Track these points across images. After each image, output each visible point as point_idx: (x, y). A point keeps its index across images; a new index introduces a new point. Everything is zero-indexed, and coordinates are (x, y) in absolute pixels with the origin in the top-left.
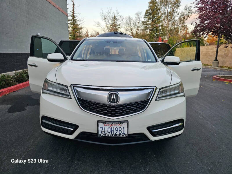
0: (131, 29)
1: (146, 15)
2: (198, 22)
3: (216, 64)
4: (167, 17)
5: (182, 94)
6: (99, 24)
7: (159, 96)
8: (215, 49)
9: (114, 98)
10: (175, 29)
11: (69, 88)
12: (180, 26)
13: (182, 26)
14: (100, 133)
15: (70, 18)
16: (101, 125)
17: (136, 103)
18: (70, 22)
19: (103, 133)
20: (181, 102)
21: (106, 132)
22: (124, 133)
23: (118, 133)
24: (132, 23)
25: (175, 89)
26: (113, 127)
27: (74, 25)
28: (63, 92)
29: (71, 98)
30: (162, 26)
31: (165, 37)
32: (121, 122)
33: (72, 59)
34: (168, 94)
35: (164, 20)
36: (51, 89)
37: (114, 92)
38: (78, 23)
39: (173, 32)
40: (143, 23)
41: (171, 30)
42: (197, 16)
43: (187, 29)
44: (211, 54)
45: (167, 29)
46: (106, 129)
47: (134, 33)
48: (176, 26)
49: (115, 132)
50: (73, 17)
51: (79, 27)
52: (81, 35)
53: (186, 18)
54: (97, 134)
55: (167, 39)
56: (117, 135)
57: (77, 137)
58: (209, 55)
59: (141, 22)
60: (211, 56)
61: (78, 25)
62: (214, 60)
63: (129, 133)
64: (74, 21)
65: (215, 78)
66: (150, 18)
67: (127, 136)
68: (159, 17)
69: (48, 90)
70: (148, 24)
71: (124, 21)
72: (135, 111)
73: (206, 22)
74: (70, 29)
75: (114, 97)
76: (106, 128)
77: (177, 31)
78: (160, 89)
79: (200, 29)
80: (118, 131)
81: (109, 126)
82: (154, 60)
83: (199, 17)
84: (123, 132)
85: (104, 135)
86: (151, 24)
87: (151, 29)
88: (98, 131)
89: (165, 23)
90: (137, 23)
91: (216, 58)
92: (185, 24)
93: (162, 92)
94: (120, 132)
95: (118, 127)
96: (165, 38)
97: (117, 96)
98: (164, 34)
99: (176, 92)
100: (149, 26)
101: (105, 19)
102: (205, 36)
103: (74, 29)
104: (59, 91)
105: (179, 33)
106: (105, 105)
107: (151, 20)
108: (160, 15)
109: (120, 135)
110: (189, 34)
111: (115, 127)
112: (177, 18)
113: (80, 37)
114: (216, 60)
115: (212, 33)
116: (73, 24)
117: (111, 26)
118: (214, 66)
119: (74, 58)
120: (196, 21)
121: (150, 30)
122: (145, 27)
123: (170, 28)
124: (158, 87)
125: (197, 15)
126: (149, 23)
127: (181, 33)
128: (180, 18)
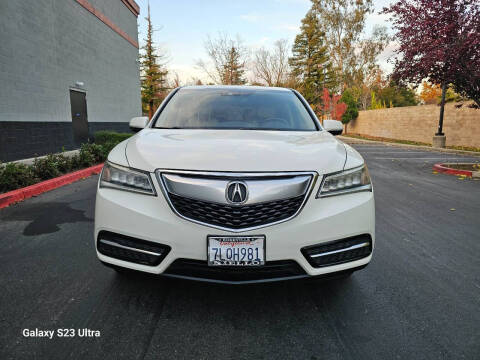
0: (266, 73)
1: (295, 46)
2: (401, 57)
3: (440, 142)
4: (338, 49)
5: (367, 187)
6: (201, 64)
7: (323, 190)
8: (438, 113)
9: (237, 193)
10: (355, 72)
11: (153, 176)
12: (366, 66)
13: (370, 68)
14: (212, 259)
15: (143, 52)
16: (214, 243)
17: (278, 202)
18: (142, 60)
19: (218, 259)
20: (365, 201)
21: (224, 257)
22: (258, 260)
23: (246, 259)
24: (268, 61)
25: (352, 177)
26: (236, 247)
27: (150, 67)
28: (141, 185)
29: (156, 195)
30: (329, 67)
31: (336, 89)
32: (252, 238)
33: (153, 126)
34: (340, 186)
35: (332, 54)
36: (116, 179)
37: (238, 182)
38: (158, 62)
39: (351, 80)
40: (291, 61)
41: (348, 75)
42: (399, 46)
43: (382, 72)
44: (429, 122)
45: (341, 72)
46: (224, 252)
47: (274, 81)
48: (357, 68)
49: (241, 256)
50: (150, 49)
51: (161, 70)
52: (164, 86)
53: (377, 50)
54: (206, 262)
55: (339, 93)
56: (243, 262)
57: (168, 271)
58: (426, 124)
59: (286, 60)
60: (430, 126)
61: (158, 66)
62: (436, 134)
63: (268, 260)
64: (151, 58)
65: (438, 169)
66: (305, 52)
67: (263, 264)
68: (324, 50)
69: (112, 182)
70: (300, 64)
71: (253, 57)
72: (278, 218)
73: (416, 57)
74: (144, 73)
75: (237, 189)
76: (224, 249)
77: (360, 78)
78: (325, 176)
79: (404, 72)
80: (247, 254)
81: (230, 246)
82: (314, 127)
83: (402, 48)
84: (255, 258)
85: (219, 264)
86: (306, 64)
87: (307, 73)
88: (208, 257)
89: (336, 61)
90: (279, 63)
91: (440, 129)
92: (377, 63)
93: (329, 183)
94: (250, 257)
95: (247, 247)
96: (335, 92)
97: (243, 188)
98: (334, 84)
99: (355, 182)
100: (303, 68)
101: (213, 53)
102: (414, 85)
103: (150, 73)
104: (132, 183)
105: (365, 81)
106: (221, 206)
107: (306, 56)
108: (324, 45)
109: (249, 262)
110: (384, 82)
111: (241, 246)
112: (358, 51)
113: (163, 89)
114: (440, 133)
115: (428, 78)
116: (149, 64)
117: (226, 67)
118: (435, 146)
119: (157, 125)
120: (397, 56)
121: (305, 75)
122: (296, 69)
123: (346, 71)
124: (322, 173)
125: (397, 44)
126: (304, 60)
127: (369, 80)
128: (364, 52)
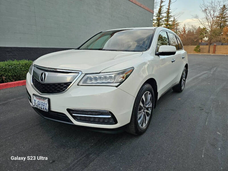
15: (165, 15)
18: (164, 19)
49: (41, 105)
50: (168, 13)
64: (168, 18)
67: (48, 111)
75: (43, 75)
78: (86, 74)
80: (43, 105)
81: (39, 100)
84: (45, 108)
85: (36, 107)
95: (43, 102)
109: (43, 109)
116: (167, 21)
